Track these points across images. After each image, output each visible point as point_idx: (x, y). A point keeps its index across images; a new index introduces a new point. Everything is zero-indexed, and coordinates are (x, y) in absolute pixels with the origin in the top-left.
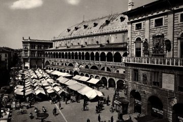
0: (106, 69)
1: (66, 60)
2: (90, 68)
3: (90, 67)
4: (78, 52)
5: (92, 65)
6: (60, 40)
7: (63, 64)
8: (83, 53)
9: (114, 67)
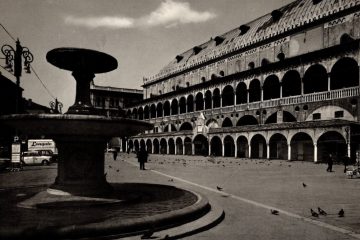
0: (280, 117)
1: (173, 118)
2: (235, 123)
3: (235, 120)
4: (203, 92)
5: (241, 115)
6: (159, 81)
7: (166, 129)
8: (217, 91)
9: (306, 108)
